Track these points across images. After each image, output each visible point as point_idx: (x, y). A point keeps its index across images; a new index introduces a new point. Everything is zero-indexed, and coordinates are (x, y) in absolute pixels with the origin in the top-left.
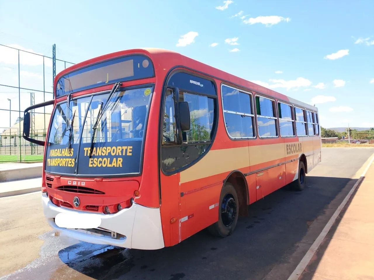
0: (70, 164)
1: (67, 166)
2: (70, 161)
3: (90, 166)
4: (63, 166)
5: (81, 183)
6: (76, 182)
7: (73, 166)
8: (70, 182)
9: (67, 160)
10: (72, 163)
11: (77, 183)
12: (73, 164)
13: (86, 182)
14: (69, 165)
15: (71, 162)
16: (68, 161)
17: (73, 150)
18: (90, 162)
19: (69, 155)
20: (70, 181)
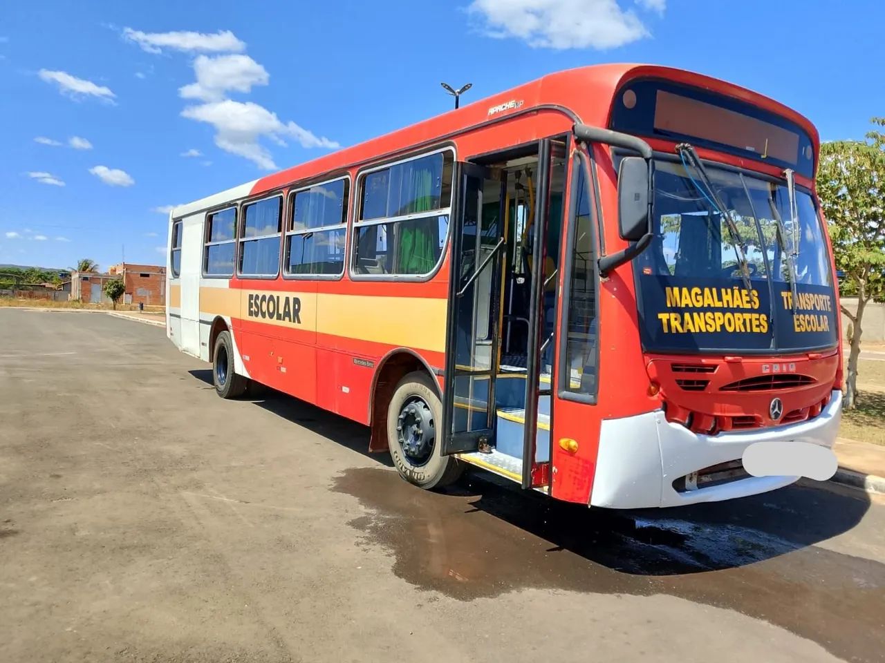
0: (757, 326)
1: (749, 330)
2: (756, 319)
3: (797, 330)
4: (738, 330)
5: (788, 367)
6: (778, 366)
7: (765, 331)
8: (766, 368)
9: (747, 316)
10: (760, 324)
11: (781, 368)
12: (764, 327)
13: (797, 363)
14: (756, 330)
15: (757, 323)
16: (751, 320)
17: (756, 295)
18: (796, 323)
19: (748, 306)
20: (768, 366)
